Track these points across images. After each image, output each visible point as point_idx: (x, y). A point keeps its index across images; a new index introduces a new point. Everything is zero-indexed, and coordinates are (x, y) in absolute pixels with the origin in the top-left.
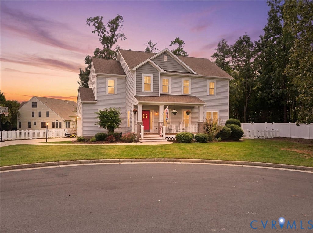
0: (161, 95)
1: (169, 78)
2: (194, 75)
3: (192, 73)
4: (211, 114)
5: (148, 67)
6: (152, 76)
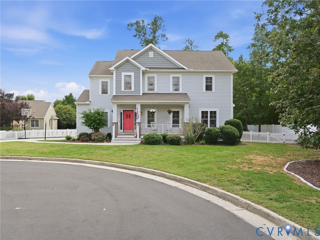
0: (143, 93)
1: (155, 75)
2: (185, 70)
3: (183, 69)
4: (207, 114)
5: (129, 65)
6: (132, 74)
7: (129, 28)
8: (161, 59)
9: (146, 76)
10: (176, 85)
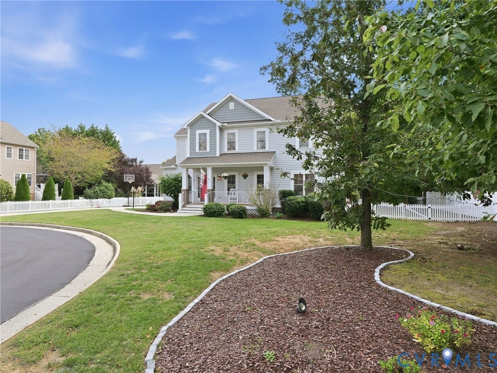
0: (220, 154)
1: (236, 131)
2: (271, 122)
3: (270, 120)
4: (302, 177)
5: (204, 122)
6: (207, 131)
7: (262, 72)
8: (244, 110)
9: (226, 133)
10: (262, 141)
